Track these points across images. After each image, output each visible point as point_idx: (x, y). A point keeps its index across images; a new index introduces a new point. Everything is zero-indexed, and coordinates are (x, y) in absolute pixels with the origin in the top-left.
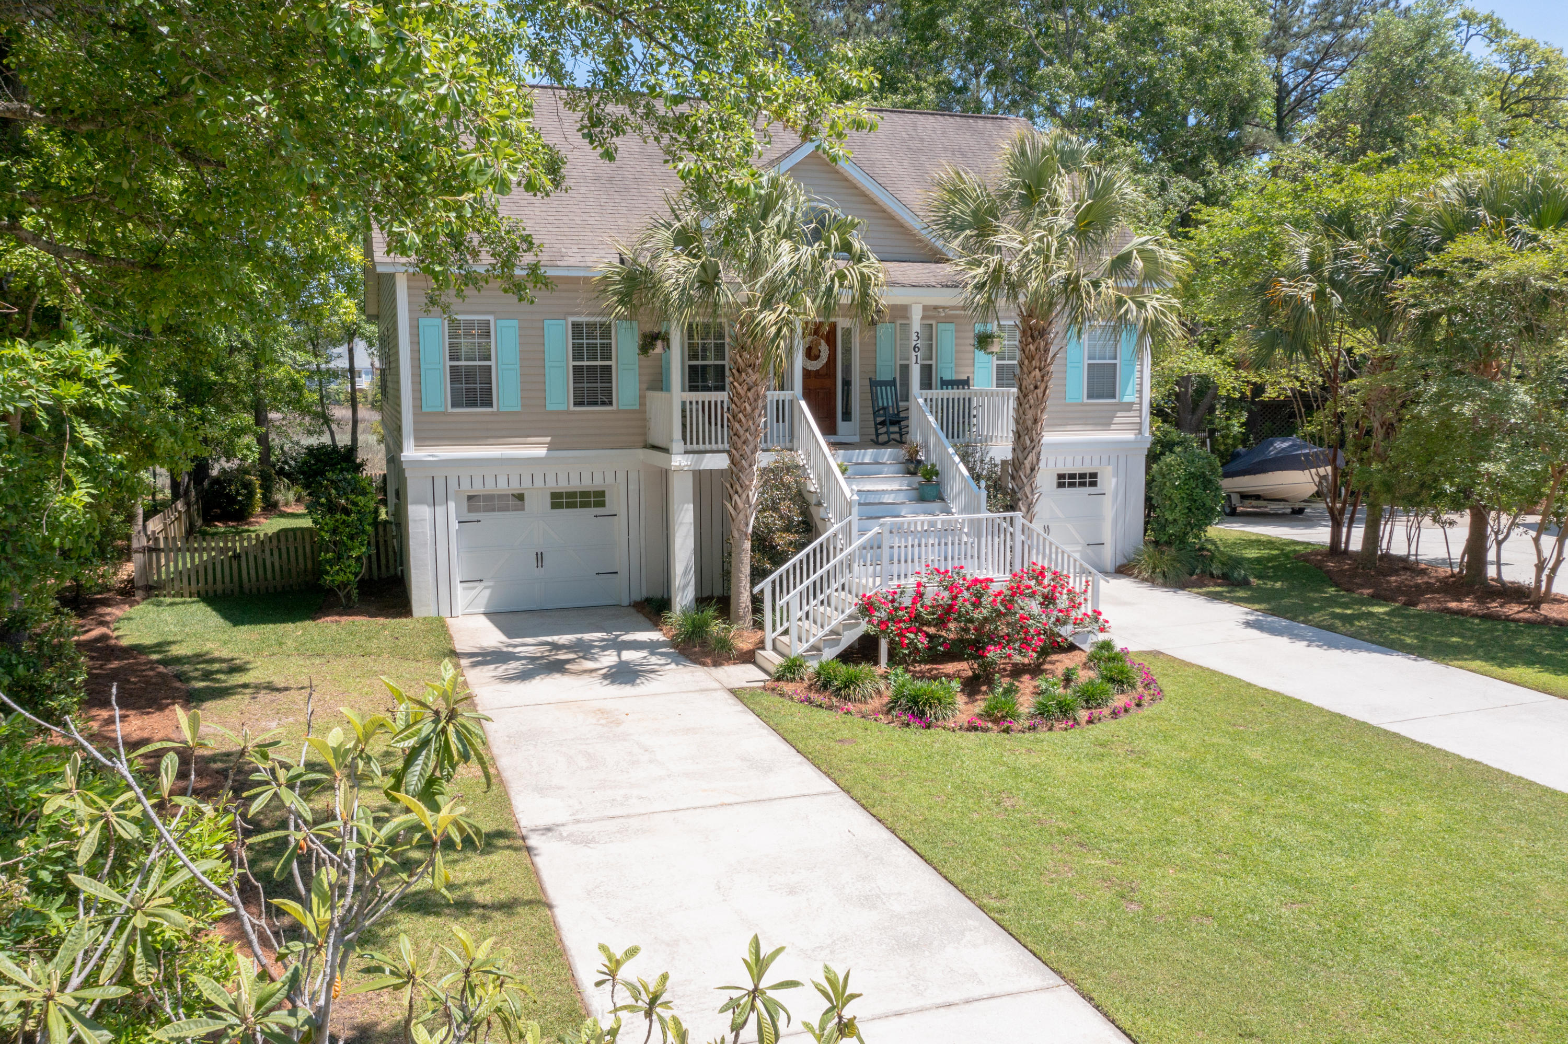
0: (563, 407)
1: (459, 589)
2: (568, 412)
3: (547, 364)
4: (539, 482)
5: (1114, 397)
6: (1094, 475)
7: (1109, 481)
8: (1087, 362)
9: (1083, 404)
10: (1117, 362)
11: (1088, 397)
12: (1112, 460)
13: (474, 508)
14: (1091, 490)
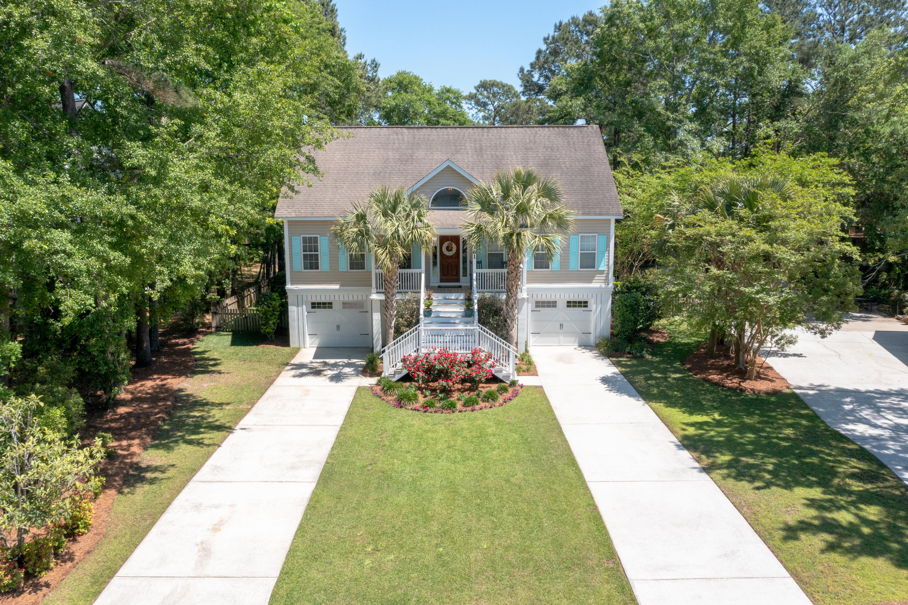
0: (346, 270)
1: (307, 337)
2: (347, 272)
3: (340, 253)
4: (337, 298)
5: (594, 267)
6: (586, 302)
7: (592, 305)
8: (580, 252)
9: (578, 271)
10: (596, 252)
11: (581, 268)
12: (594, 296)
13: (313, 307)
14: (585, 309)
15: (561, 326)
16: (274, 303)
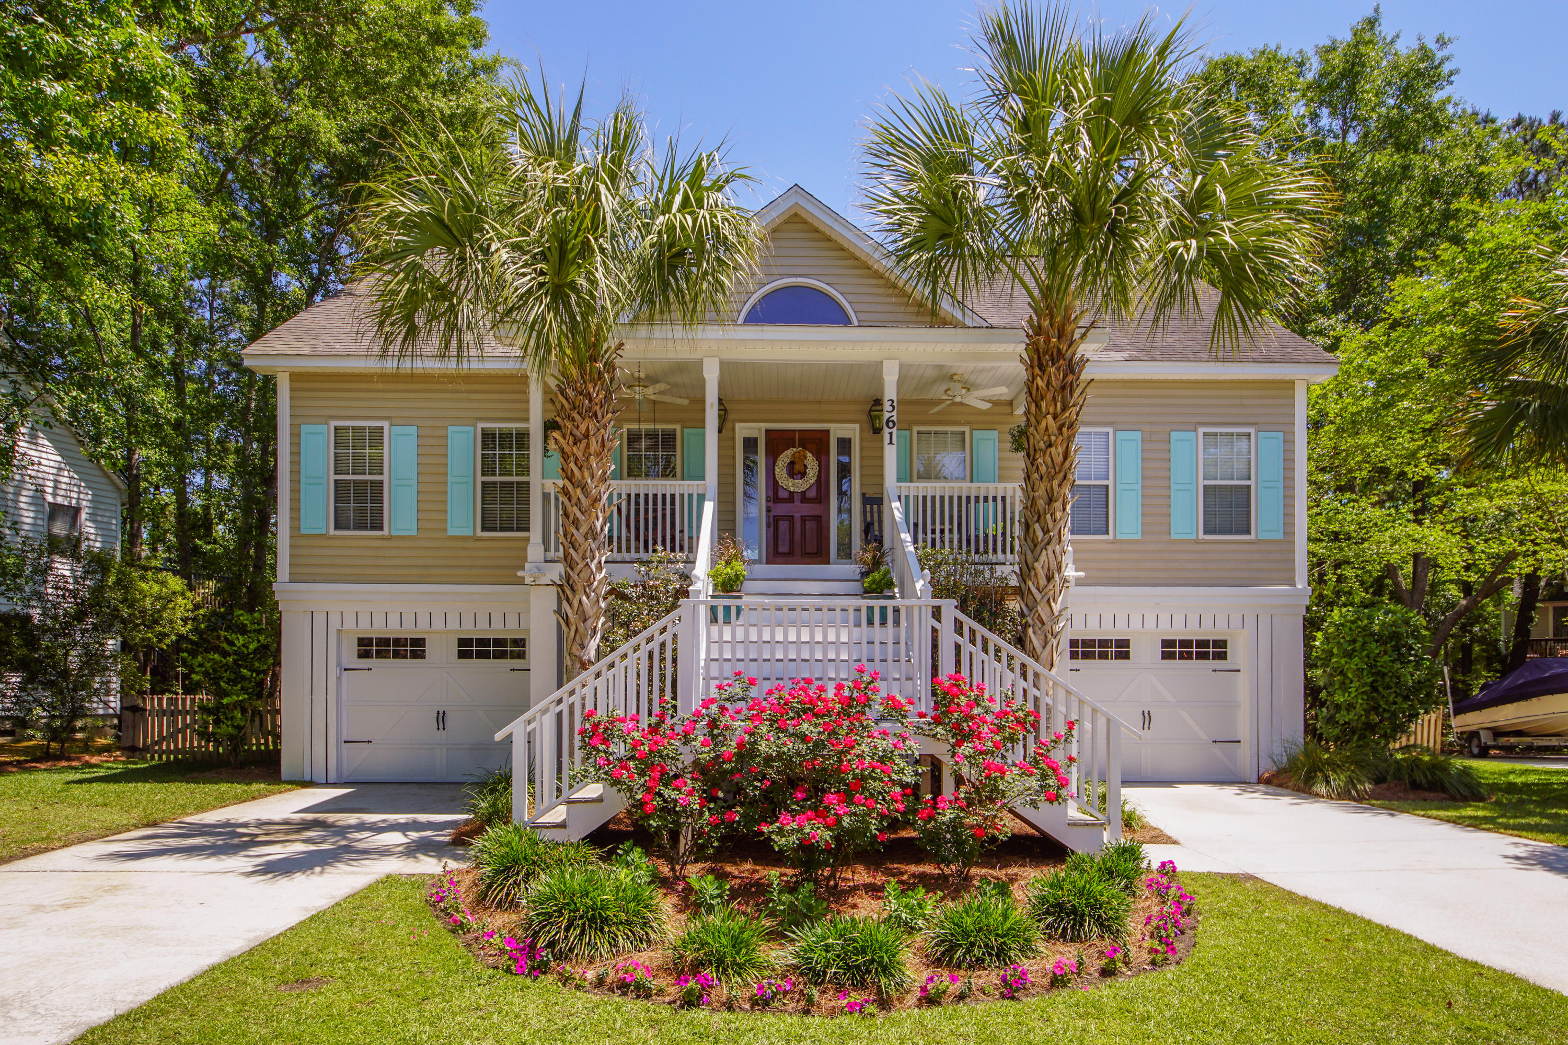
0: (469, 533)
1: (342, 750)
2: (474, 539)
3: (450, 479)
4: (438, 624)
5: (1248, 532)
6: (1221, 644)
7: (1243, 654)
8: (1202, 483)
9: (1197, 542)
10: (1251, 483)
11: (1205, 533)
12: (1250, 621)
13: (364, 654)
14: (1219, 664)
15: (1147, 718)
16: (241, 640)
